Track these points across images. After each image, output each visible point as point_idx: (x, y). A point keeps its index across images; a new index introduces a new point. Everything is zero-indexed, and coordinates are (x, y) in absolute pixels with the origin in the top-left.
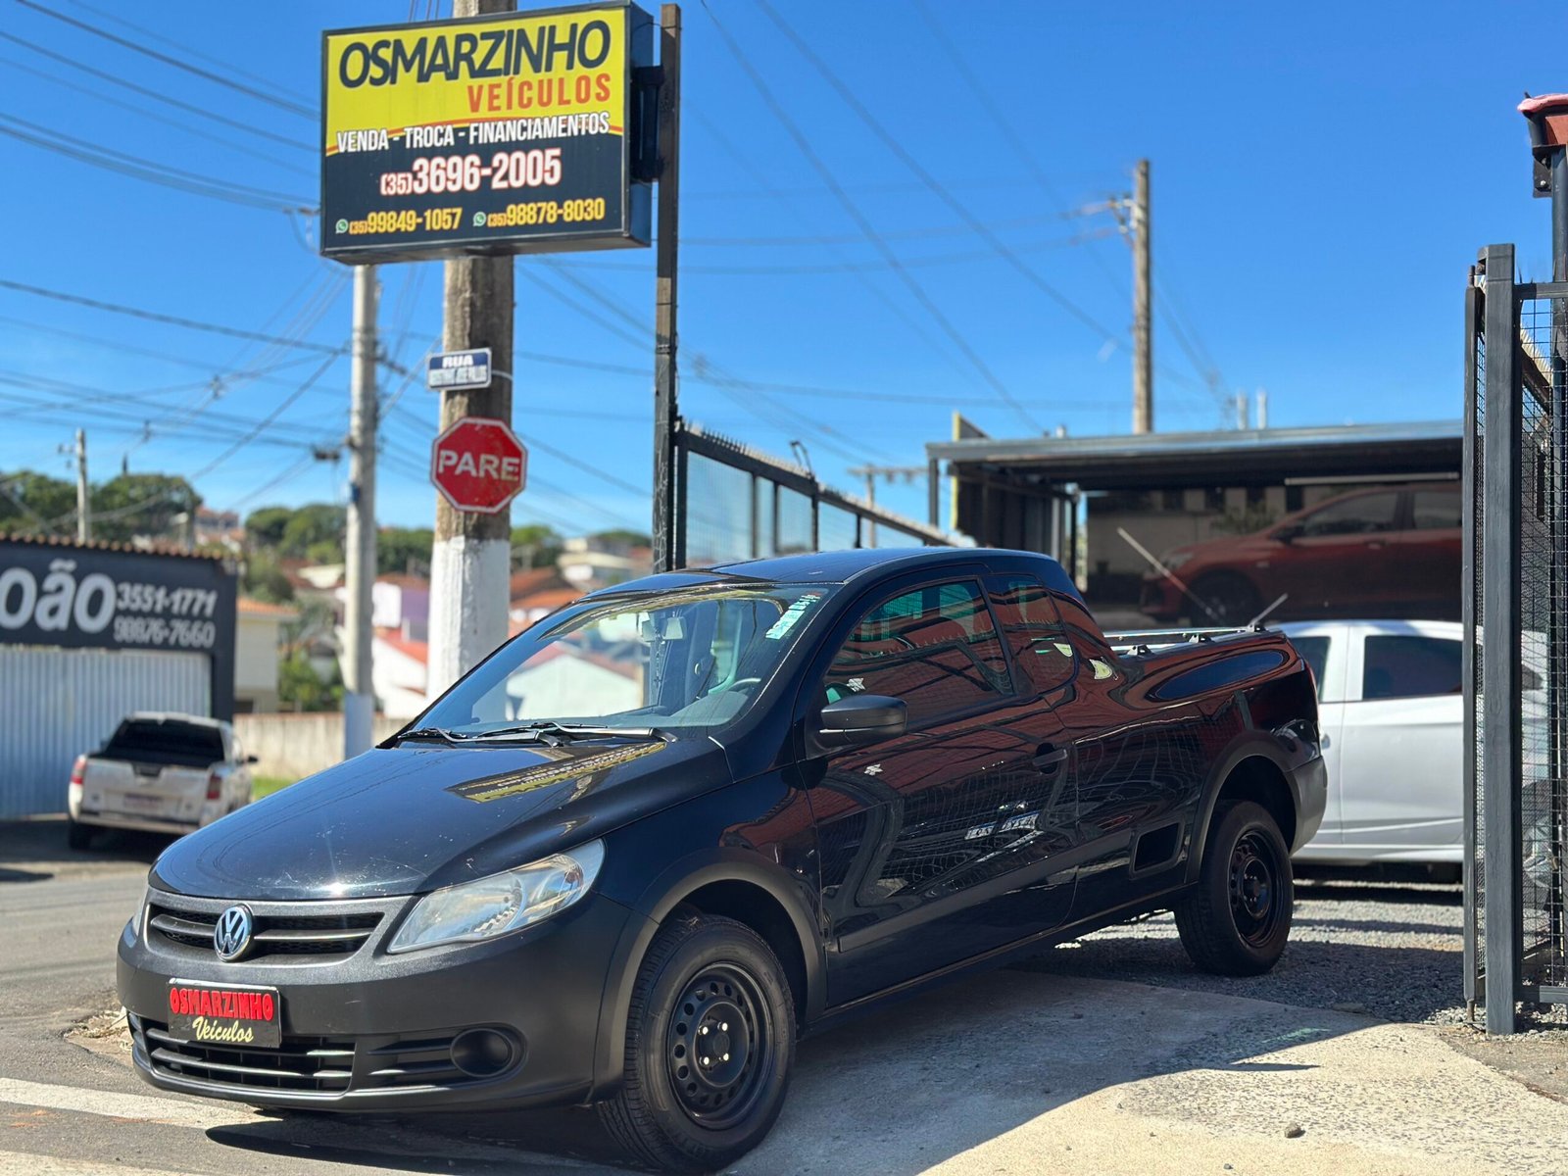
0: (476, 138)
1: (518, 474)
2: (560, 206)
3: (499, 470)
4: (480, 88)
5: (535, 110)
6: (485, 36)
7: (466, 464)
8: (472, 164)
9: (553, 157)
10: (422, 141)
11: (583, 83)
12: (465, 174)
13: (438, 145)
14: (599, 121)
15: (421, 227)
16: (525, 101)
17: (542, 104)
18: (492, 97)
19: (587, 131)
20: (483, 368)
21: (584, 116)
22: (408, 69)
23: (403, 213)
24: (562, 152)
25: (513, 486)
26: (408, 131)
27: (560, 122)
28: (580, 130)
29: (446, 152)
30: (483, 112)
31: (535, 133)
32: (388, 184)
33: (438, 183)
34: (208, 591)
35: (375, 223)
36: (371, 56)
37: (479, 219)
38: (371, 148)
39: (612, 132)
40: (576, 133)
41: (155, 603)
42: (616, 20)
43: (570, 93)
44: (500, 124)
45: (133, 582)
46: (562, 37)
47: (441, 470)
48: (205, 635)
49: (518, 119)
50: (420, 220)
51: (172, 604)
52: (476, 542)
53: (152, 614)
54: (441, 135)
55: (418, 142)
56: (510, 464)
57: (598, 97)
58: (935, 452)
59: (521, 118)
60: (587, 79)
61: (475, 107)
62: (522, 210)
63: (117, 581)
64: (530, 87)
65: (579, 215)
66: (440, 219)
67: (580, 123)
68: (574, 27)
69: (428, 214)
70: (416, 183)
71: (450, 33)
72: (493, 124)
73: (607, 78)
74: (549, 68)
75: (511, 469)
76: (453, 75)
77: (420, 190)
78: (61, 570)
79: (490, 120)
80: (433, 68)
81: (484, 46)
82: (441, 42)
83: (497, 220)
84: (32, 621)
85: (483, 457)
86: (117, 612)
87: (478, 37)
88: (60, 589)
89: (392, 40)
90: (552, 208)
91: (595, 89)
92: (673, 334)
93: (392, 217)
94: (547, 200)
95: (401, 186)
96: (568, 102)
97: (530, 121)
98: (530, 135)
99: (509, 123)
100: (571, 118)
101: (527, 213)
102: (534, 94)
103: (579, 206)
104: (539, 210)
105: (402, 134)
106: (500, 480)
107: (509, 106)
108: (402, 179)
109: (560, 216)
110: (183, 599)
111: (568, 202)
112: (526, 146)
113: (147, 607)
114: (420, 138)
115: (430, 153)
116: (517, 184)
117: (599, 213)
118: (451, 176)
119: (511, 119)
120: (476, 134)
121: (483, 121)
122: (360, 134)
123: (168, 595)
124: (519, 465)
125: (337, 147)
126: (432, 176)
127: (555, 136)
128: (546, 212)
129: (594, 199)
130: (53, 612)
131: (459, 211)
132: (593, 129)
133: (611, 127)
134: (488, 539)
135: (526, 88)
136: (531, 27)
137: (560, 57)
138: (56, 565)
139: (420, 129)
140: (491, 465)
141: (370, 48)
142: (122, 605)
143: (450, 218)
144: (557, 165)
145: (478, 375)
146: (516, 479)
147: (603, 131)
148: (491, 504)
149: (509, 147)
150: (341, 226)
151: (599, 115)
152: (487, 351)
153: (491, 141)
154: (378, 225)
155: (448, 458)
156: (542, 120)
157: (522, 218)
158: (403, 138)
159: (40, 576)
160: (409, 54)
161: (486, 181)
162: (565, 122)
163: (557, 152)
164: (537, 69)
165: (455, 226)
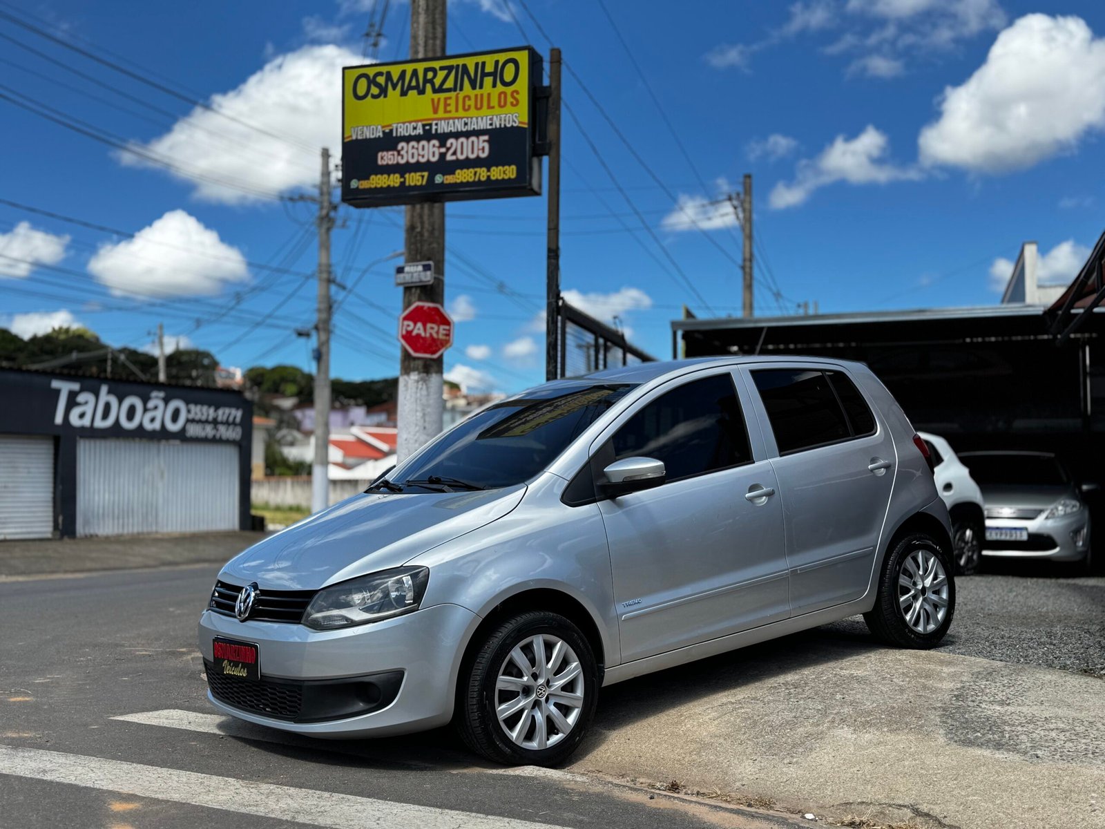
0: (436, 130)
1: (448, 335)
2: (489, 171)
3: (438, 333)
4: (439, 100)
5: (473, 112)
6: (442, 68)
7: (418, 329)
8: (434, 146)
9: (484, 141)
10: (402, 131)
11: (503, 96)
12: (429, 152)
13: (413, 134)
14: (513, 119)
15: (403, 184)
16: (467, 107)
17: (477, 108)
18: (446, 105)
19: (505, 125)
20: (428, 273)
21: (503, 116)
22: (394, 88)
23: (392, 176)
24: (490, 138)
25: (445, 343)
26: (395, 126)
27: (488, 119)
28: (500, 125)
29: (418, 138)
30: (441, 114)
31: (473, 127)
32: (382, 158)
33: (413, 157)
34: (238, 408)
35: (374, 182)
36: (372, 81)
37: (439, 179)
38: (372, 137)
39: (520, 125)
40: (498, 126)
41: (208, 415)
42: (523, 58)
43: (494, 102)
44: (451, 121)
45: (196, 403)
46: (489, 68)
47: (404, 332)
48: (234, 434)
49: (462, 118)
50: (402, 180)
51: (217, 417)
52: (425, 375)
53: (207, 422)
54: (415, 128)
55: (401, 132)
56: (444, 330)
57: (512, 104)
58: (675, 326)
59: (464, 118)
60: (505, 94)
61: (435, 111)
62: (465, 173)
63: (187, 402)
64: (470, 99)
65: (500, 175)
66: (415, 179)
67: (501, 120)
68: (497, 62)
69: (407, 176)
70: (400, 157)
71: (421, 67)
72: (447, 121)
73: (517, 92)
74: (481, 87)
75: (445, 332)
76: (422, 92)
77: (402, 162)
78: (157, 397)
79: (445, 119)
80: (410, 88)
81: (441, 74)
82: (415, 72)
83: (450, 179)
84: (141, 426)
85: (429, 325)
86: (188, 421)
87: (438, 68)
88: (156, 408)
89: (385, 72)
90: (483, 171)
91: (510, 99)
92: (558, 248)
93: (385, 178)
94: (481, 167)
95: (390, 159)
96: (493, 107)
97: (469, 119)
98: (469, 128)
99: (456, 121)
100: (495, 118)
101: (468, 175)
102: (472, 103)
103: (500, 170)
104: (475, 173)
105: (391, 128)
106: (438, 339)
107: (457, 110)
108: (391, 155)
109: (489, 177)
110: (224, 413)
111: (493, 168)
112: (467, 134)
113: (204, 418)
114: (401, 130)
115: (408, 139)
116: (461, 157)
117: (513, 174)
118: (421, 153)
119: (458, 118)
120: (436, 127)
121: (441, 119)
122: (365, 128)
123: (216, 411)
124: (449, 330)
125: (351, 136)
126: (409, 153)
127: (485, 128)
128: (480, 174)
129: (510, 165)
130: (152, 420)
131: (426, 174)
132: (509, 123)
133: (520, 123)
134: (431, 373)
135: (467, 99)
136: (470, 63)
137: (488, 81)
138: (154, 394)
139: (402, 125)
140: (433, 330)
141: (371, 76)
142: (191, 416)
143: (420, 178)
144: (486, 146)
145: (426, 276)
146: (447, 338)
147: (515, 125)
148: (434, 353)
149: (457, 135)
150: (354, 184)
151: (512, 115)
152: (431, 263)
153: (446, 131)
154: (376, 183)
155: (408, 326)
156: (477, 118)
157: (465, 178)
158: (391, 131)
159: (145, 400)
160: (395, 80)
161: (443, 156)
162: (491, 119)
163: (486, 138)
164: (474, 88)
165: (424, 183)
